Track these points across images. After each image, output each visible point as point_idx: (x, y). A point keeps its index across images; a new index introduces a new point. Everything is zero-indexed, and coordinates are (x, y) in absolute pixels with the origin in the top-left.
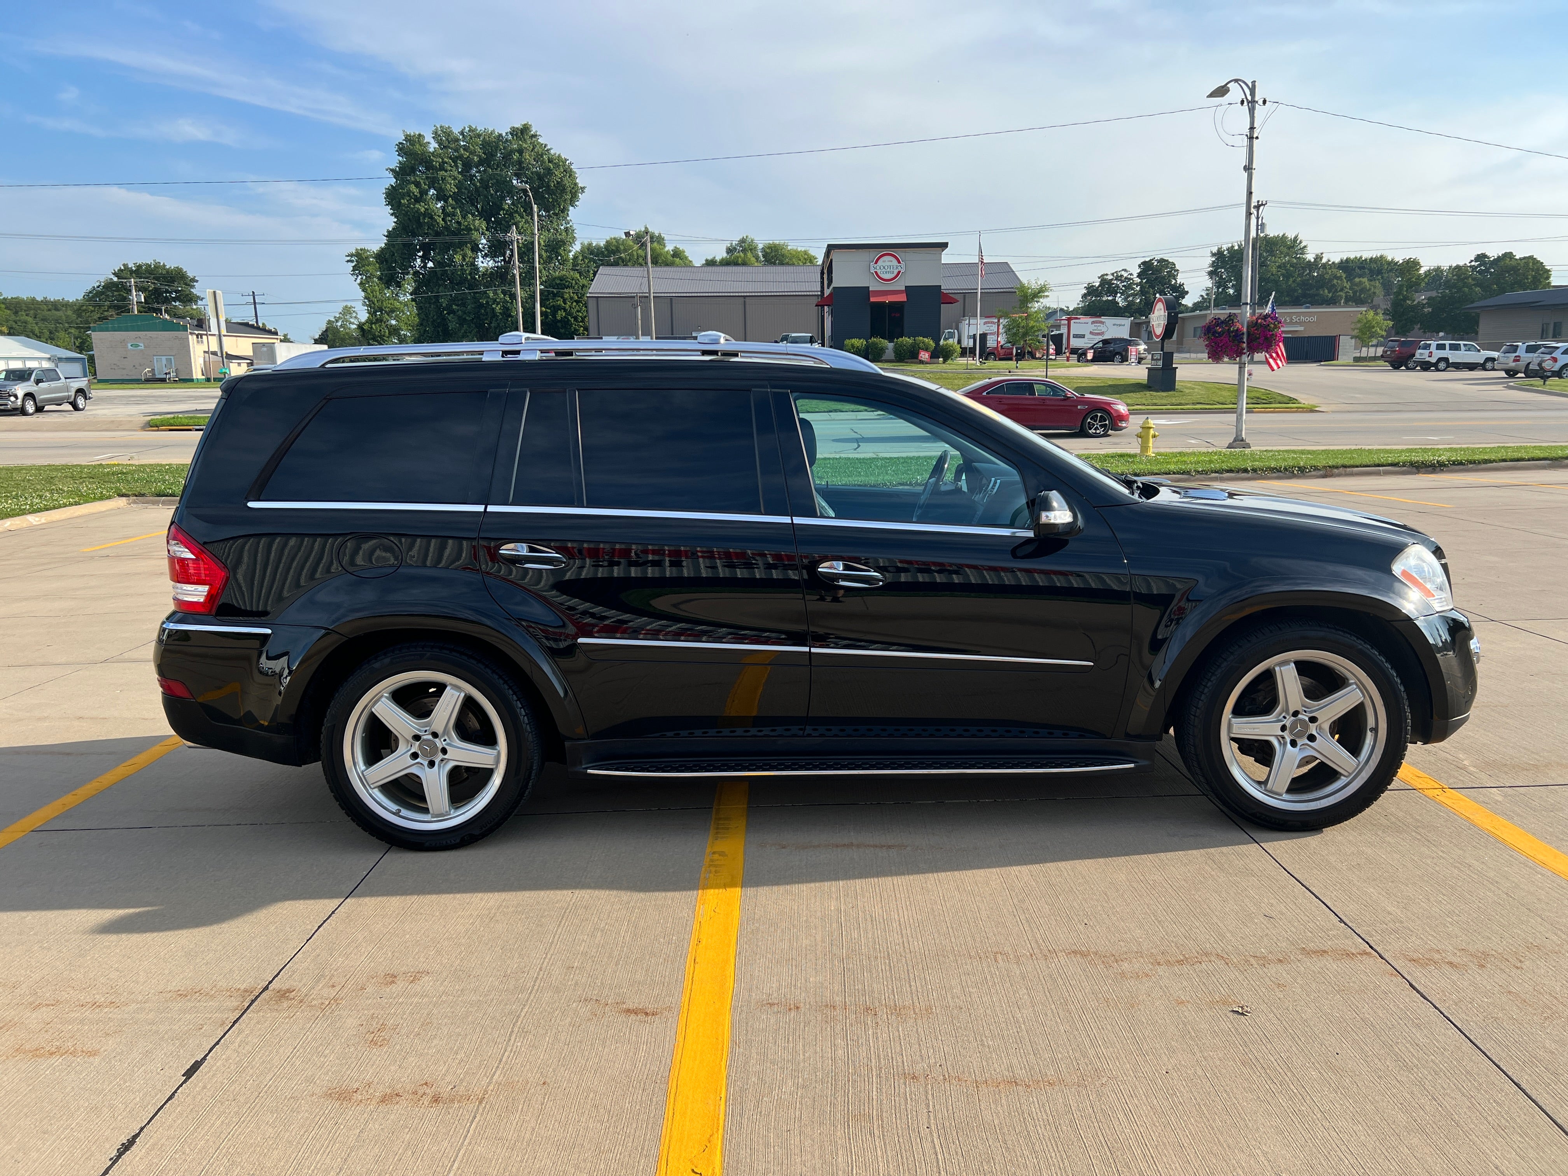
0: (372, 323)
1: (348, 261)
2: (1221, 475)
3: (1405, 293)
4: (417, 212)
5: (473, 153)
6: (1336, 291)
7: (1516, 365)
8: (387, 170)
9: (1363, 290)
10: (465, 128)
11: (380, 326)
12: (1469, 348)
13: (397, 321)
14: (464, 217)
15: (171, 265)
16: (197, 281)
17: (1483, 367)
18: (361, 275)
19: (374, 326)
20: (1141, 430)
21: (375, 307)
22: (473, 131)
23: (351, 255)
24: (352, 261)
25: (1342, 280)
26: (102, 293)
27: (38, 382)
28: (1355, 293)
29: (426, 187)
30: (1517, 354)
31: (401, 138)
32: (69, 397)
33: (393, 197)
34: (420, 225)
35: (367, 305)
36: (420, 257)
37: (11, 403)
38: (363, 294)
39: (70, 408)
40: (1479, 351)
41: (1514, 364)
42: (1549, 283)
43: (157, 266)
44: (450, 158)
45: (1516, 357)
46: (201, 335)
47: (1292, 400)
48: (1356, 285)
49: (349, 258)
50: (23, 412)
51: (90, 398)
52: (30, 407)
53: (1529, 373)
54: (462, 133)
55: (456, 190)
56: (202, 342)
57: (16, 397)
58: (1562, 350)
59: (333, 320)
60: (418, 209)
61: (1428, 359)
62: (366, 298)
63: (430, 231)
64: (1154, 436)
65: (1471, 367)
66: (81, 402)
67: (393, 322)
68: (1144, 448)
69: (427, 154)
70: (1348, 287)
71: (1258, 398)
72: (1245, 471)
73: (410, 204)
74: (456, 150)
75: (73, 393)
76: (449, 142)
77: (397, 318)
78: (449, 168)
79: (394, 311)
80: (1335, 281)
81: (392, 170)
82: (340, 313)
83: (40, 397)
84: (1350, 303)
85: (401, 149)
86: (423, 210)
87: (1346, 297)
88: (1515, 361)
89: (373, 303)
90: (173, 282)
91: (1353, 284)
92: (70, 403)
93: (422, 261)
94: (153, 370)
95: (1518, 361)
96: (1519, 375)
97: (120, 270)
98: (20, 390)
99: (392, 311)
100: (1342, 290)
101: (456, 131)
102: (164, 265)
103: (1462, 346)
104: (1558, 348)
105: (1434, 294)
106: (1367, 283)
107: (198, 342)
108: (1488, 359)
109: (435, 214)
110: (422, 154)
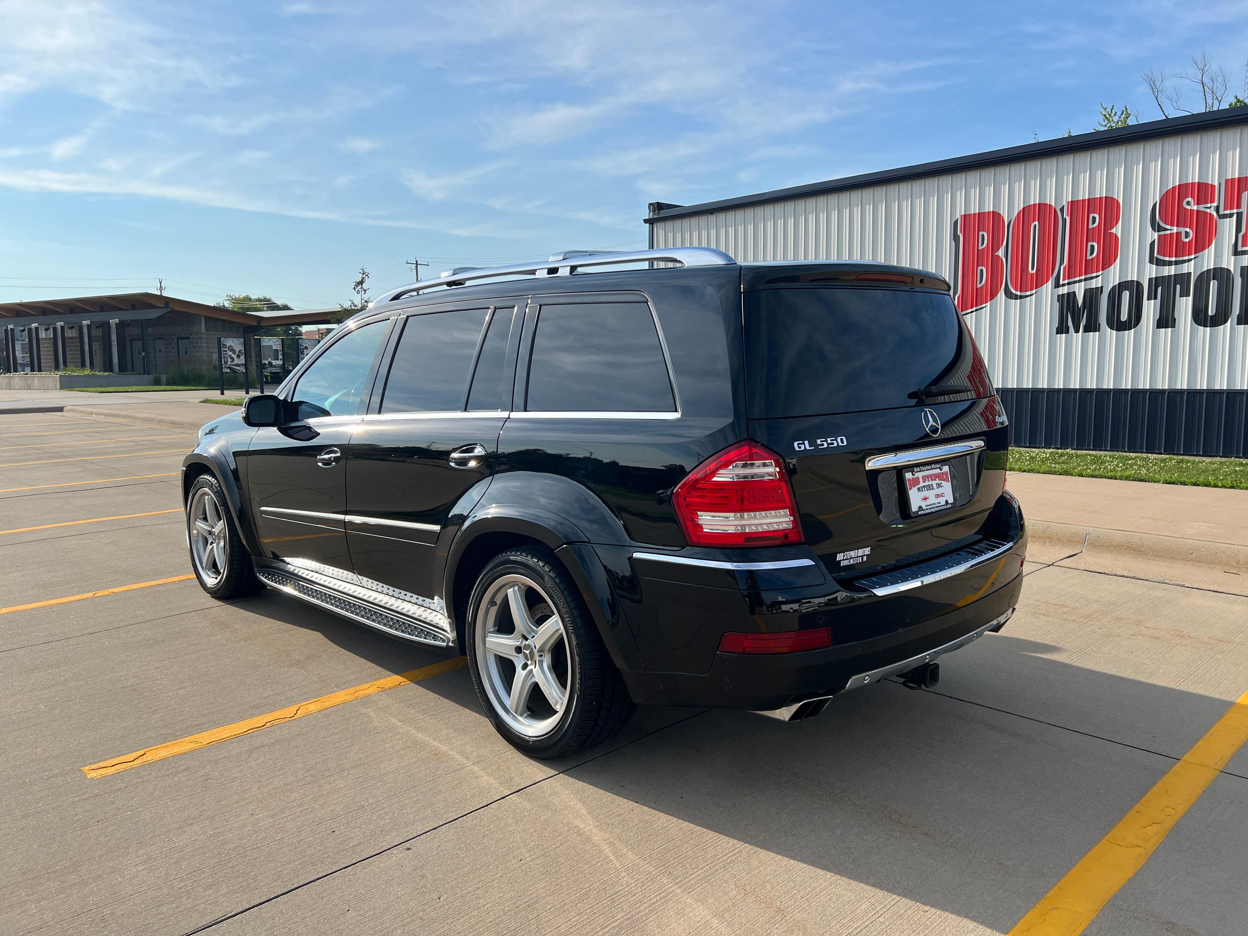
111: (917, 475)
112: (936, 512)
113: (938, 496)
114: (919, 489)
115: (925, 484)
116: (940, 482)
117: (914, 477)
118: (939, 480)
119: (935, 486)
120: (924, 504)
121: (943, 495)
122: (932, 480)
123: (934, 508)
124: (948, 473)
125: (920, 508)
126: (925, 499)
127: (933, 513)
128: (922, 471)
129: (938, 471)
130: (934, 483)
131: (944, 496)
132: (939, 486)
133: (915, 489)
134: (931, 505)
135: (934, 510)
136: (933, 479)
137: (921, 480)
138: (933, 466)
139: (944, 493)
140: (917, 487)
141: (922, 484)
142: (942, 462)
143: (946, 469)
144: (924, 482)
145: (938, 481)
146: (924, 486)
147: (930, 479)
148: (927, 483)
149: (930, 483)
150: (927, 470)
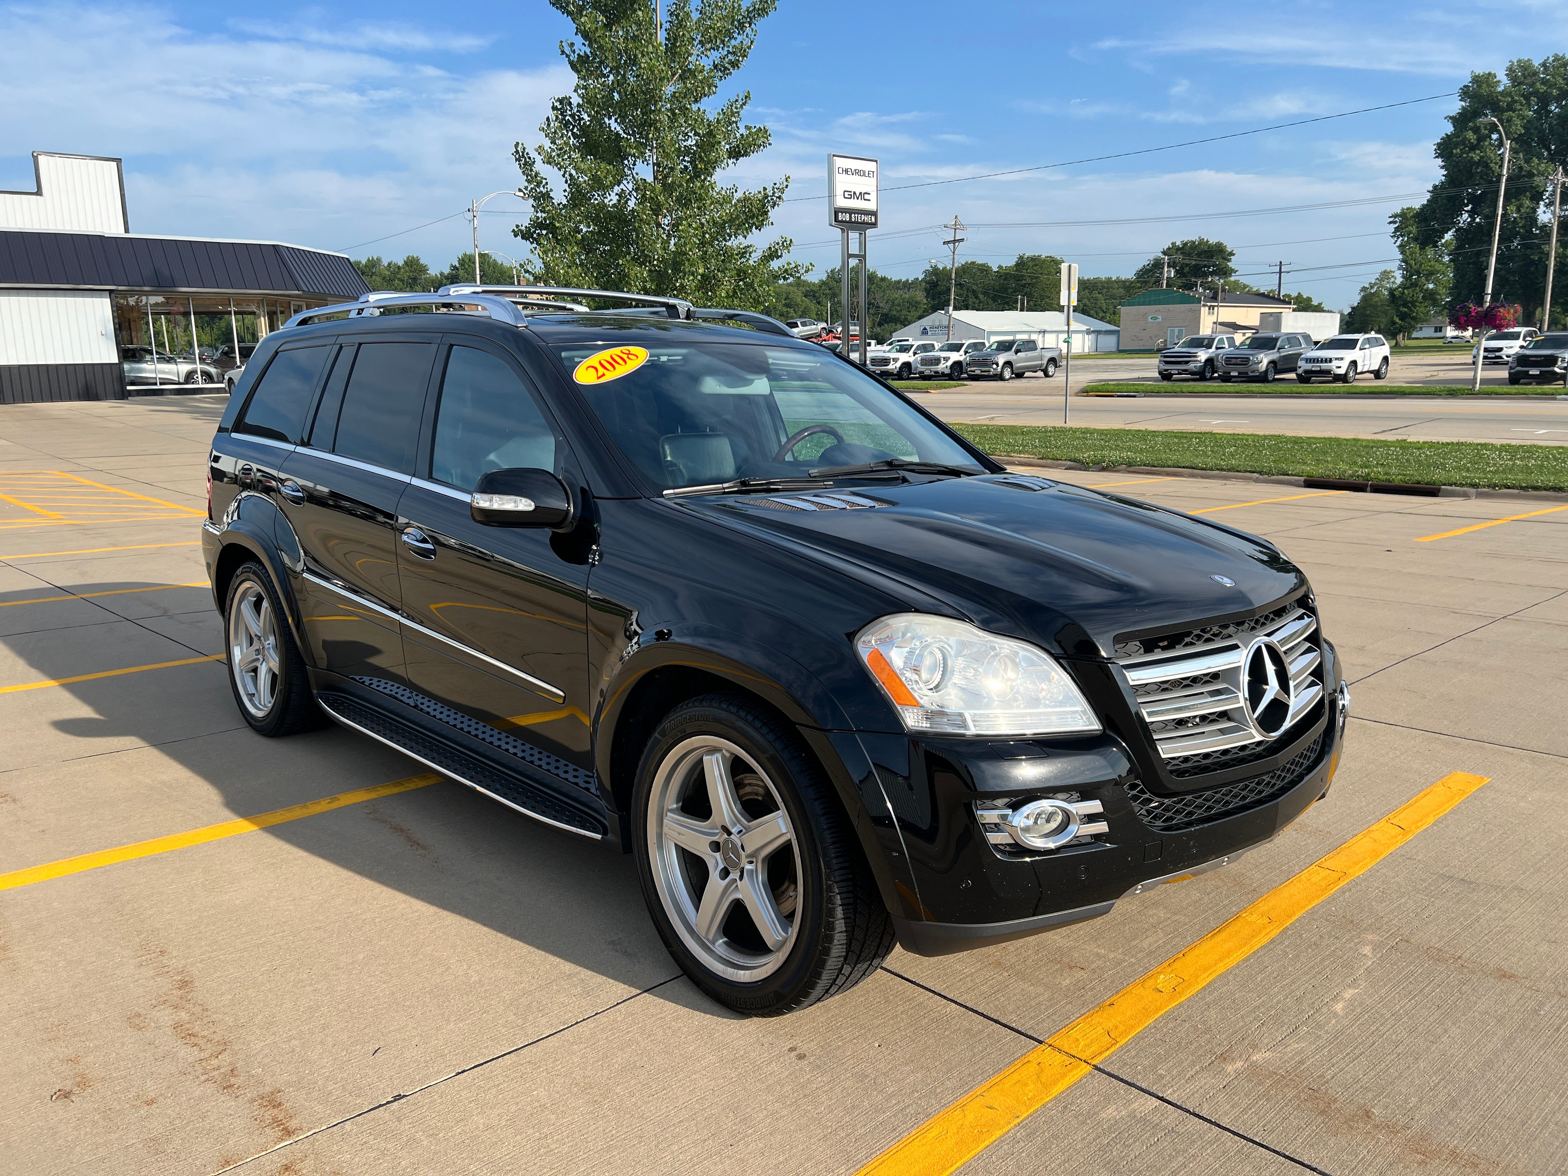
0: (1404, 288)
1: (1390, 223)
4: (1469, 161)
5: (1551, 86)
8: (1446, 118)
10: (1548, 58)
11: (1413, 291)
13: (1435, 284)
14: (1527, 161)
15: (1213, 240)
16: (1234, 255)
18: (1402, 236)
19: (1406, 291)
21: (1410, 268)
22: (1559, 60)
23: (1395, 216)
24: (1395, 222)
26: (1150, 271)
27: (1017, 352)
29: (1487, 132)
31: (1467, 80)
32: (1042, 365)
33: (1445, 149)
34: (1471, 175)
35: (1404, 269)
36: (1467, 211)
37: (994, 370)
38: (1401, 257)
39: (1041, 374)
43: (1201, 241)
44: (1523, 95)
46: (1214, 307)
49: (1391, 219)
50: (1000, 377)
51: (1060, 366)
52: (1007, 374)
54: (1544, 65)
55: (1523, 132)
56: (1213, 313)
57: (997, 365)
59: (1368, 286)
60: (1472, 158)
62: (1403, 261)
63: (1482, 181)
66: (1051, 370)
67: (1431, 286)
69: (1494, 95)
73: (1463, 153)
74: (1532, 85)
75: (1045, 362)
76: (1525, 78)
77: (1436, 282)
78: (1519, 107)
79: (1433, 274)
81: (1451, 118)
82: (1377, 279)
83: (1017, 365)
85: (1465, 93)
86: (1477, 158)
89: (1411, 266)
90: (1212, 257)
92: (1042, 370)
93: (1470, 216)
94: (1166, 340)
97: (1169, 249)
98: (1001, 359)
99: (1431, 273)
101: (1536, 63)
102: (1207, 241)
107: (1209, 313)
109: (1491, 161)
110: (1488, 96)
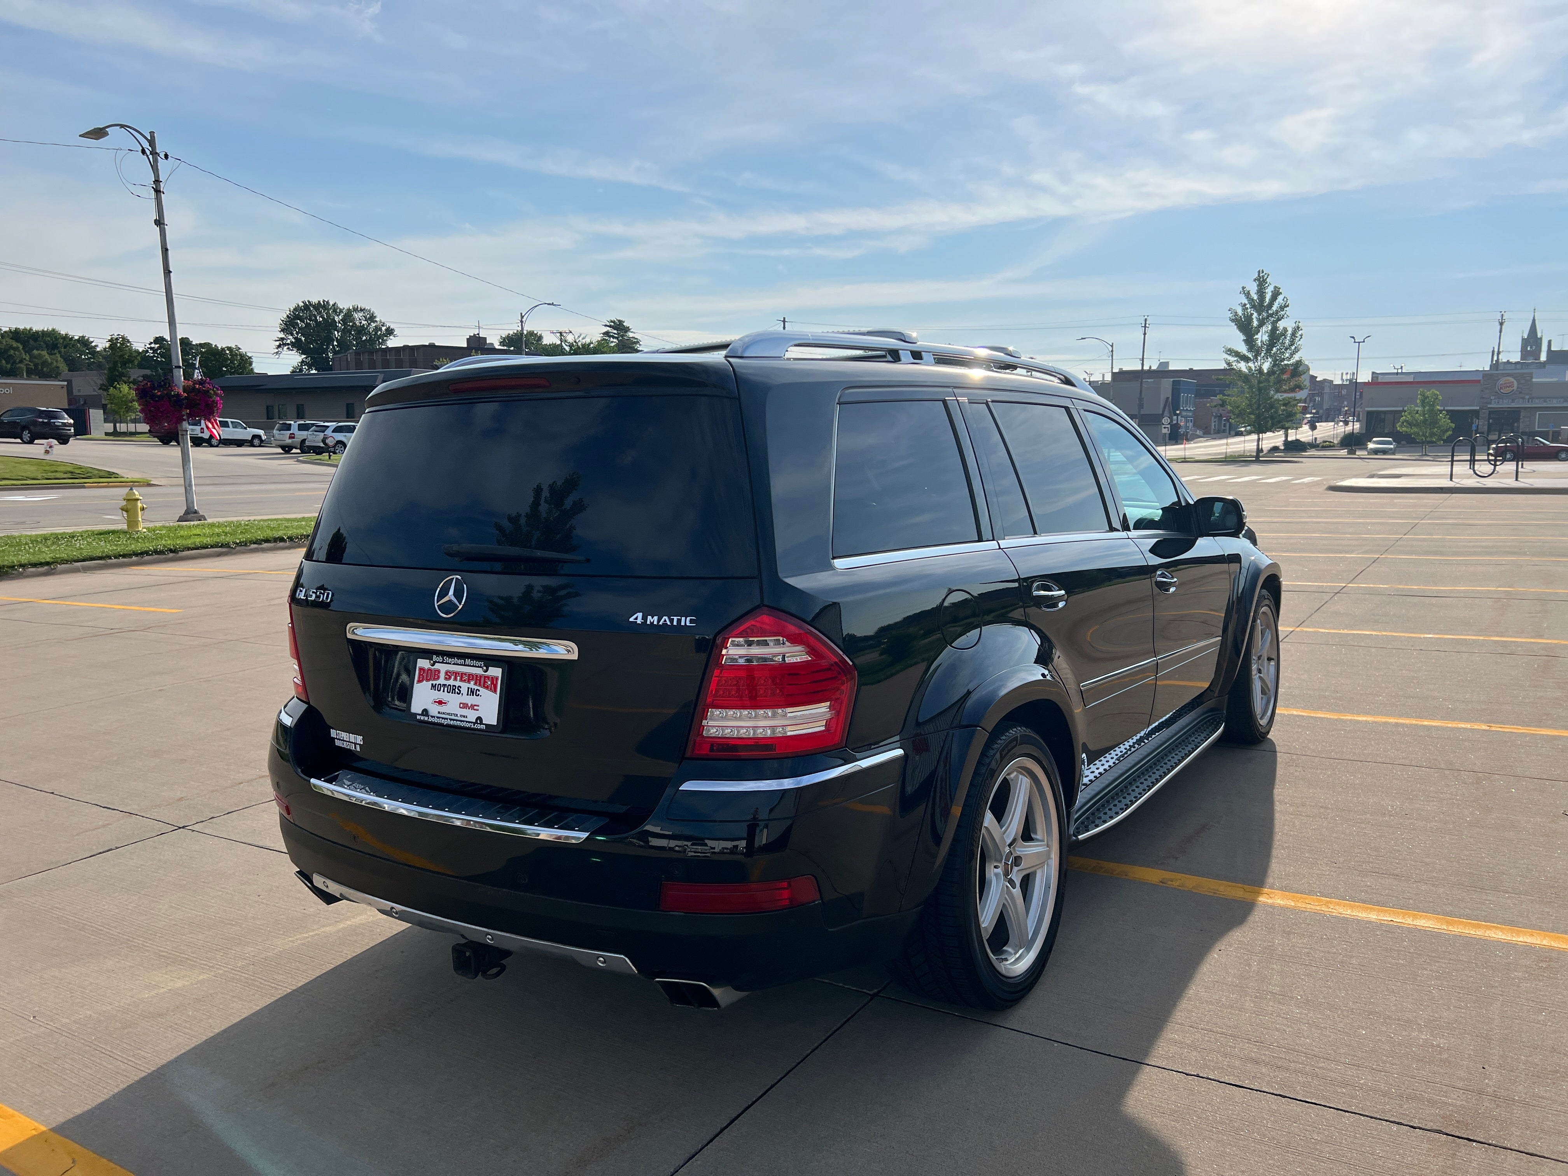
2: (261, 546)
3: (120, 369)
6: (14, 362)
7: (292, 442)
9: (45, 363)
12: (235, 425)
17: (250, 443)
20: (124, 503)
25: (19, 351)
28: (36, 365)
30: (291, 432)
40: (245, 428)
41: (290, 441)
42: (252, 369)
45: (291, 434)
47: (110, 475)
48: (35, 357)
53: (305, 448)
58: (331, 429)
61: (200, 435)
64: (143, 509)
65: (239, 443)
68: (132, 522)
70: (27, 359)
71: (72, 473)
72: (282, 539)
80: (12, 352)
84: (33, 376)
87: (27, 368)
88: (290, 438)
91: (32, 357)
95: (294, 438)
96: (294, 451)
100: (21, 362)
103: (230, 424)
104: (328, 427)
105: (148, 372)
106: (47, 356)
108: (255, 437)
111: (437, 666)
112: (448, 726)
113: (464, 706)
114: (433, 686)
115: (447, 683)
116: (476, 687)
117: (433, 667)
118: (475, 684)
119: (464, 690)
120: (434, 710)
121: (475, 707)
122: (461, 680)
123: (447, 719)
124: (497, 679)
125: (425, 712)
126: (440, 703)
127: (442, 725)
128: (446, 663)
129: (479, 671)
130: (465, 686)
131: (477, 710)
132: (472, 692)
133: (426, 685)
134: (448, 714)
135: (445, 722)
136: (465, 680)
137: (442, 675)
138: (468, 661)
139: (478, 706)
140: (431, 682)
141: (442, 681)
142: (489, 660)
143: (496, 672)
144: (446, 679)
145: (472, 685)
146: (444, 685)
147: (458, 678)
148: (451, 682)
149: (457, 684)
150: (454, 664)
